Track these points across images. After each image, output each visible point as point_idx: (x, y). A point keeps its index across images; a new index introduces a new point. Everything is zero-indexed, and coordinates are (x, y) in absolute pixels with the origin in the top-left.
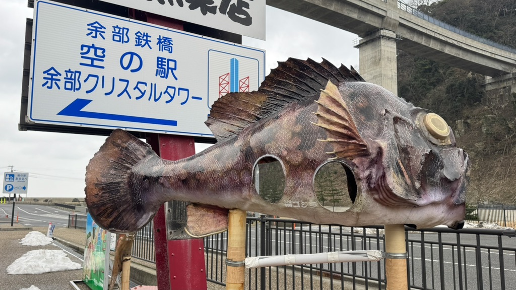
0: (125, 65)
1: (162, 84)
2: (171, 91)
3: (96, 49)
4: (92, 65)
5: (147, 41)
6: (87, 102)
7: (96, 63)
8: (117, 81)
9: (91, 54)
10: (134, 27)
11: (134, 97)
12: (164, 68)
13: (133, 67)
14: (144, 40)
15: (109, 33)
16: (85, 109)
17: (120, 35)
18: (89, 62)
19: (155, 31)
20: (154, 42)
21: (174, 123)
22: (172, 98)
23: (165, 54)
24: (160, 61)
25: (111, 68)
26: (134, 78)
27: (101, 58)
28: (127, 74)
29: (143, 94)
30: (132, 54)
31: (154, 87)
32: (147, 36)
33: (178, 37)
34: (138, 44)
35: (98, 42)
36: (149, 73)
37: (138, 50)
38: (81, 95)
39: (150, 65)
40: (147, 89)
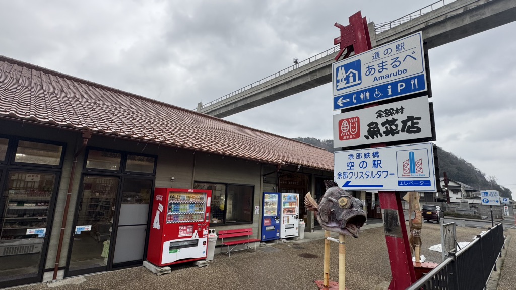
0: (361, 166)
1: (375, 171)
2: (380, 173)
3: (351, 163)
4: (351, 169)
5: (368, 156)
6: (350, 182)
7: (352, 168)
8: (359, 173)
9: (350, 165)
10: (363, 151)
11: (365, 178)
12: (376, 164)
13: (364, 166)
14: (367, 155)
15: (355, 156)
16: (350, 184)
17: (359, 156)
18: (349, 168)
19: (371, 151)
20: (371, 154)
21: (382, 186)
22: (380, 176)
23: (376, 159)
24: (374, 162)
25: (357, 169)
26: (364, 171)
27: (353, 166)
28: (362, 170)
29: (368, 176)
30: (363, 162)
31: (372, 173)
32: (368, 153)
33: (381, 150)
34: (366, 157)
35: (352, 160)
36: (370, 168)
37: (365, 160)
38: (348, 180)
39: (370, 164)
40: (370, 174)
